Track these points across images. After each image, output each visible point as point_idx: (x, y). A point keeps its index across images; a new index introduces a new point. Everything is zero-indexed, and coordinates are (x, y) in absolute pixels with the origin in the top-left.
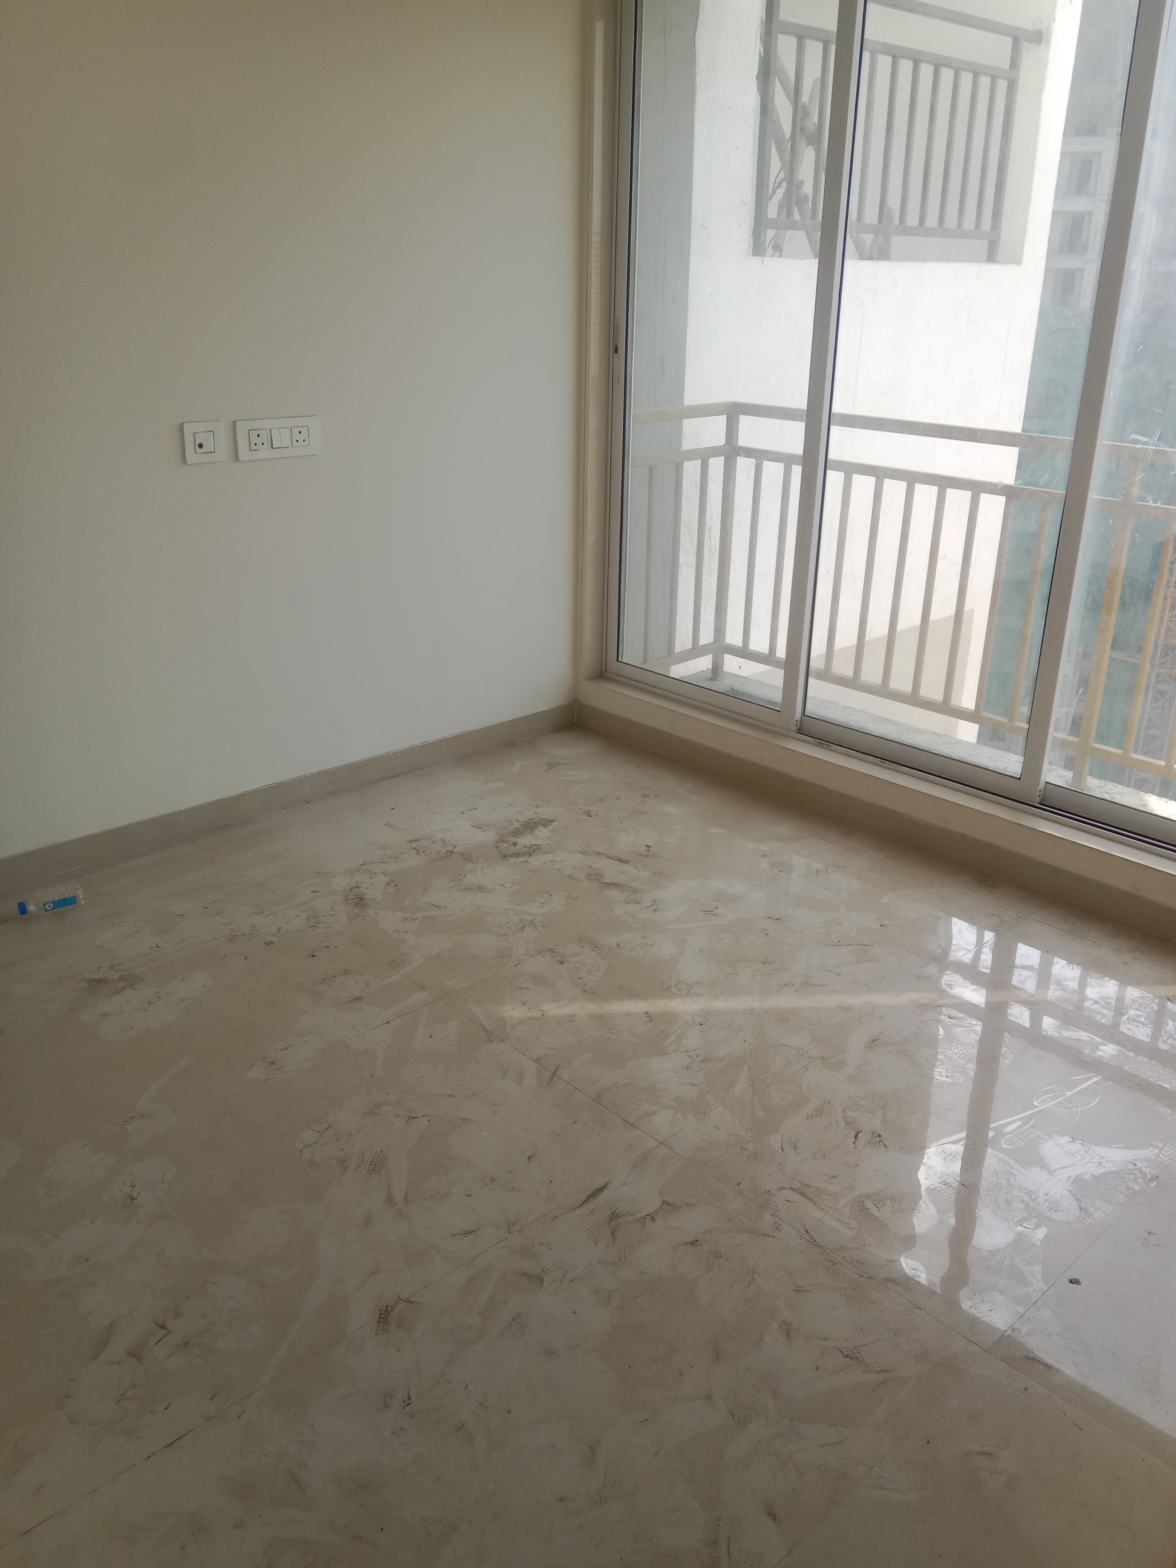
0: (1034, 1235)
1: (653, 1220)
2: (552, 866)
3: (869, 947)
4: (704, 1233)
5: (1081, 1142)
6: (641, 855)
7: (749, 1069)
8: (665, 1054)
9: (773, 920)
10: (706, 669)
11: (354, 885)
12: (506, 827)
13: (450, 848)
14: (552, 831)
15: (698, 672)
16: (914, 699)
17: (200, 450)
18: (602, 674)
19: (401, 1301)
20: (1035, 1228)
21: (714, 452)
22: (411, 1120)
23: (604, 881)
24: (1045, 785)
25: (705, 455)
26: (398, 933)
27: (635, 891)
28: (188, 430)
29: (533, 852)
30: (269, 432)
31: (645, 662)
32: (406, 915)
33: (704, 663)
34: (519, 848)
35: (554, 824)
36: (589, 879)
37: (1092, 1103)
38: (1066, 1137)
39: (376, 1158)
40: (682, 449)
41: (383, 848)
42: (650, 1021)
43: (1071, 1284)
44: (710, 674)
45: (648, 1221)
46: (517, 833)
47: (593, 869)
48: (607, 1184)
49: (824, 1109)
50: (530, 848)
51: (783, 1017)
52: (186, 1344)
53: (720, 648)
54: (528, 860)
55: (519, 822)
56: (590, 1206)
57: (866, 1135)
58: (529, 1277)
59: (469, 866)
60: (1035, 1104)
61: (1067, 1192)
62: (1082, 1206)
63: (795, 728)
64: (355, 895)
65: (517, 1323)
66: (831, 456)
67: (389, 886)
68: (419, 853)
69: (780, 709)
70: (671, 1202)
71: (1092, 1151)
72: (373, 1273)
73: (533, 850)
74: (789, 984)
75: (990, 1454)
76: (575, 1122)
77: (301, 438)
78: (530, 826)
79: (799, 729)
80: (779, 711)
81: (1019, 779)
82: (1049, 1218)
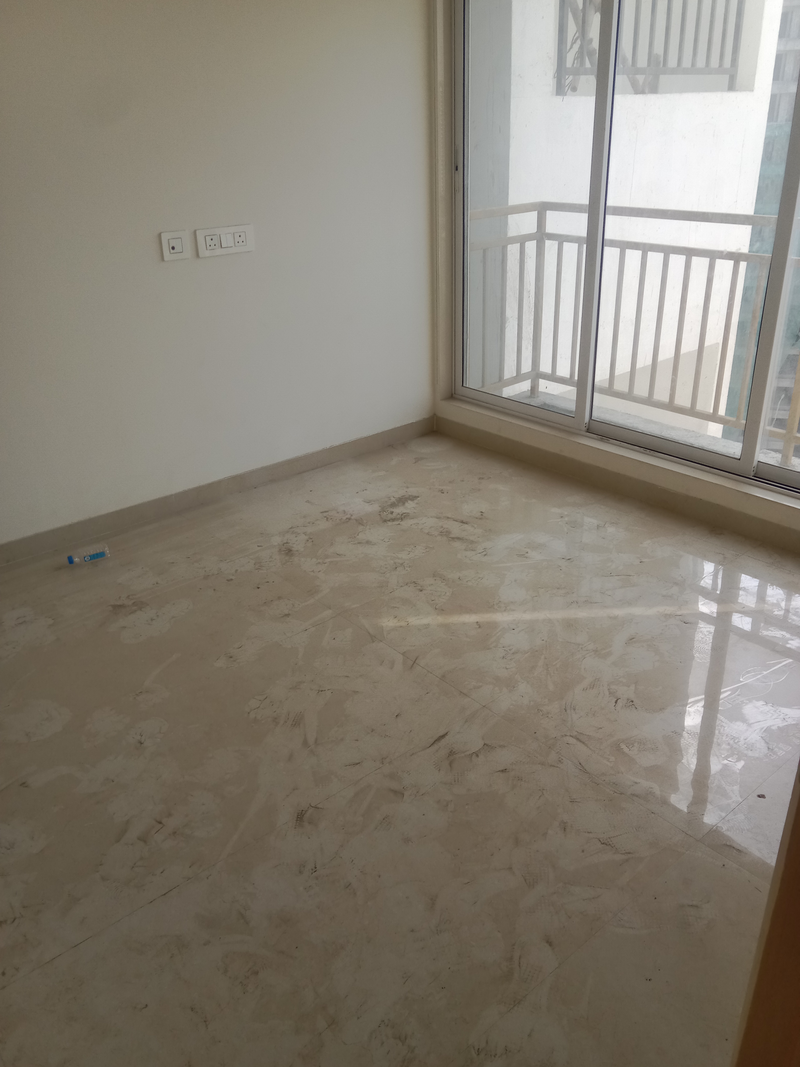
0: (735, 766)
1: (477, 756)
2: (416, 527)
3: (631, 577)
4: (511, 764)
5: (772, 705)
6: (477, 518)
7: (545, 658)
8: (488, 649)
9: (565, 560)
10: (527, 390)
11: (285, 541)
12: (386, 502)
13: (348, 516)
14: (417, 503)
15: (521, 393)
16: (671, 406)
17: (172, 251)
18: (452, 396)
19: (311, 807)
20: (737, 761)
21: (529, 237)
22: (320, 692)
23: (451, 536)
24: (758, 463)
25: (522, 240)
26: (314, 572)
27: (472, 542)
28: (165, 237)
29: (404, 518)
30: (219, 237)
31: (483, 386)
32: (319, 561)
33: (525, 386)
34: (394, 515)
35: (418, 499)
36: (441, 535)
37: (781, 679)
38: (761, 701)
39: (296, 718)
40: (508, 236)
41: (304, 517)
42: (480, 627)
43: (759, 798)
44: (529, 394)
45: (474, 756)
46: (393, 505)
47: (444, 529)
48: (447, 733)
49: (595, 684)
50: (402, 515)
51: (570, 624)
52: (174, 833)
53: (536, 375)
54: (402, 523)
55: (395, 498)
56: (436, 747)
57: (623, 701)
58: (395, 792)
59: (361, 528)
60: (741, 680)
61: (760, 737)
62: (769, 747)
63: (585, 429)
64: (286, 548)
65: (386, 821)
66: (606, 237)
67: (308, 542)
68: (328, 520)
69: (574, 416)
70: (490, 744)
71: (779, 710)
72: (294, 790)
73: (403, 517)
74: (575, 602)
75: (697, 906)
76: (427, 693)
77: (240, 240)
78: (402, 501)
79: (588, 429)
80: (574, 417)
81: (739, 459)
82: (747, 755)
